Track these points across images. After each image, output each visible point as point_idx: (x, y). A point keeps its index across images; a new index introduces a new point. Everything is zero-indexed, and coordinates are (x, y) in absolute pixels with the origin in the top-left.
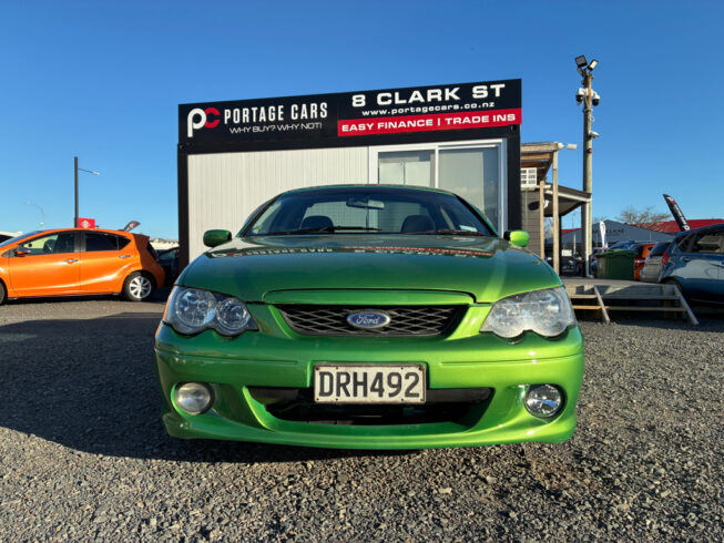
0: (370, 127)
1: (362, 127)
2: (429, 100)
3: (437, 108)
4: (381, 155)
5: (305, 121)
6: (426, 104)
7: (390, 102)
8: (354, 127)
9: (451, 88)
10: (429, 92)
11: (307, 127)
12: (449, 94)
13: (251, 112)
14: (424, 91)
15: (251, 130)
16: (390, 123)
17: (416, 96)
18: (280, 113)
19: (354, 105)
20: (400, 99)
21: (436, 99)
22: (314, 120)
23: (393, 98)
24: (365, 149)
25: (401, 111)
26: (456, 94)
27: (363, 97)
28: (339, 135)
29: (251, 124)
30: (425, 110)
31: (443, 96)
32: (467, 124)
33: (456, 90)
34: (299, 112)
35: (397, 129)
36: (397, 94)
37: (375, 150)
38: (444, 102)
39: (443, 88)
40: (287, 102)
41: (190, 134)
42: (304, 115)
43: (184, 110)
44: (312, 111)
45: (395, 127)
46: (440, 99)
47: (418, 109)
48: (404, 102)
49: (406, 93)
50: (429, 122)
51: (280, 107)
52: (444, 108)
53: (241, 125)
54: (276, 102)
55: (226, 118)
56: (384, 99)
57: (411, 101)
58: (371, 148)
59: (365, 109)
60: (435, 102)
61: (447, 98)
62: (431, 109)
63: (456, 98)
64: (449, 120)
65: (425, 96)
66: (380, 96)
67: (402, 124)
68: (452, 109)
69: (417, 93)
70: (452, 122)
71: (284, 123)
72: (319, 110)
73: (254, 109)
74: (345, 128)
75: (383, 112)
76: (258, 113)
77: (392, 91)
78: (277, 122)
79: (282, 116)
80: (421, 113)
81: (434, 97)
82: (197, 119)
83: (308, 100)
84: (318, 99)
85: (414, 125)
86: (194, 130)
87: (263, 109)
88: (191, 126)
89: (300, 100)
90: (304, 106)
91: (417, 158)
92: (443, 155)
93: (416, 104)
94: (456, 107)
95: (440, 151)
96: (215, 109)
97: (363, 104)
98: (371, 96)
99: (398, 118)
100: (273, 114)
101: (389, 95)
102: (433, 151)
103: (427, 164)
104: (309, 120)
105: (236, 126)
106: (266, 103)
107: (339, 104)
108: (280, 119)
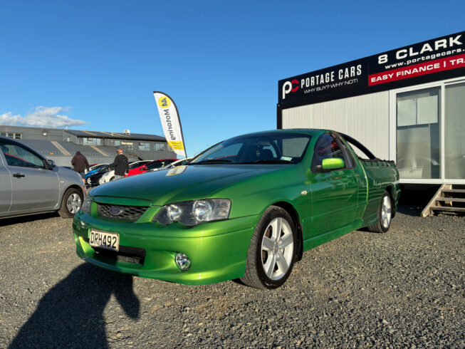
0: (391, 76)
1: (385, 77)
2: (437, 48)
3: (443, 54)
4: (399, 95)
5: (347, 79)
6: (435, 52)
7: (406, 56)
8: (379, 78)
9: (454, 36)
10: (437, 43)
11: (349, 83)
12: (456, 41)
13: (316, 79)
14: (432, 43)
16: (406, 71)
17: (427, 48)
18: (332, 76)
19: (380, 62)
20: (414, 52)
21: (443, 47)
22: (353, 78)
23: (408, 53)
24: (387, 92)
25: (414, 61)
26: (458, 40)
27: (386, 56)
28: (369, 85)
29: (316, 86)
30: (433, 57)
31: (448, 44)
33: (458, 37)
34: (343, 74)
35: (411, 74)
36: (411, 49)
37: (394, 92)
38: (449, 48)
39: (447, 38)
40: (335, 69)
41: (284, 97)
42: (347, 75)
43: (281, 83)
44: (352, 72)
45: (409, 73)
46: (445, 46)
47: (428, 57)
48: (417, 53)
49: (417, 47)
50: (437, 66)
51: (332, 73)
52: (449, 53)
53: (310, 87)
54: (329, 70)
55: (302, 84)
56: (401, 54)
57: (422, 52)
58: (391, 91)
59: (386, 64)
60: (441, 50)
61: (451, 45)
62: (438, 55)
63: (459, 43)
64: (453, 62)
65: (433, 46)
66: (398, 53)
67: (415, 70)
69: (427, 45)
70: (455, 62)
71: (334, 83)
72: (356, 71)
73: (317, 77)
74: (373, 80)
75: (401, 64)
76: (319, 78)
77: (407, 48)
78: (330, 83)
79: (333, 78)
80: (430, 60)
81: (441, 45)
82: (287, 87)
83: (348, 65)
84: (355, 63)
85: (424, 70)
86: (286, 94)
87: (322, 76)
88: (285, 92)
89: (343, 66)
90: (347, 70)
91: (429, 94)
92: (448, 89)
93: (427, 53)
94: (459, 50)
95: (446, 87)
96: (296, 80)
97: (386, 61)
98: (391, 55)
99: (412, 66)
100: (329, 78)
101: (405, 51)
102: (440, 87)
103: (435, 97)
104: (350, 78)
105: (308, 88)
106: (323, 72)
107: (370, 65)
108: (332, 80)
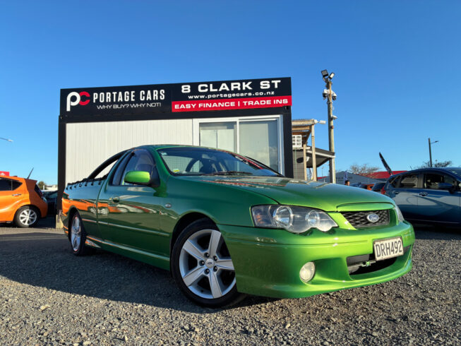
0: (194, 106)
1: (188, 106)
2: (232, 89)
3: (238, 95)
4: (201, 125)
5: (149, 102)
6: (231, 92)
7: (206, 90)
8: (182, 106)
9: (246, 82)
10: (232, 84)
11: (151, 105)
12: (245, 86)
13: (112, 96)
14: (229, 84)
15: (112, 107)
16: (207, 104)
17: (224, 87)
18: (132, 96)
19: (183, 91)
20: (213, 88)
21: (237, 89)
22: (156, 101)
23: (209, 88)
24: (190, 120)
25: (214, 96)
26: (250, 86)
27: (189, 87)
28: (173, 111)
29: (112, 103)
30: (230, 96)
31: (241, 87)
32: (257, 105)
33: (249, 83)
34: (146, 95)
35: (212, 108)
36: (211, 85)
37: (197, 121)
38: (242, 91)
39: (241, 82)
40: (137, 89)
41: (68, 109)
42: (149, 98)
43: (64, 93)
44: (154, 95)
45: (210, 106)
46: (239, 89)
47: (225, 95)
48: (216, 90)
49: (217, 85)
50: (232, 104)
51: (132, 92)
52: (242, 95)
53: (105, 103)
54: (129, 89)
55: (95, 99)
56: (203, 88)
57: (220, 90)
58: (195, 120)
59: (190, 94)
60: (236, 91)
61: (244, 88)
62: (234, 95)
63: (250, 88)
64: (245, 102)
65: (230, 87)
66: (200, 86)
67: (215, 105)
68: (247, 95)
69: (224, 84)
70: (247, 104)
71: (135, 103)
72: (159, 95)
73: (115, 93)
74: (176, 107)
75: (202, 97)
76: (117, 95)
77: (208, 83)
78: (130, 102)
79: (134, 98)
80: (227, 98)
81: (236, 87)
82: (74, 99)
83: (152, 88)
84: (158, 87)
85: (223, 106)
86: (72, 107)
87: (120, 93)
88: (69, 104)
89: (146, 88)
90: (149, 92)
91: (226, 127)
92: (242, 125)
93: (224, 92)
94: (250, 94)
95: (240, 123)
96: (87, 93)
97: (189, 91)
98: (194, 86)
99: (212, 100)
100: (128, 96)
101: (206, 86)
102: (236, 122)
103: (232, 131)
104: (153, 101)
105: (102, 104)
106: (123, 89)
107: (173, 91)
108: (132, 100)
